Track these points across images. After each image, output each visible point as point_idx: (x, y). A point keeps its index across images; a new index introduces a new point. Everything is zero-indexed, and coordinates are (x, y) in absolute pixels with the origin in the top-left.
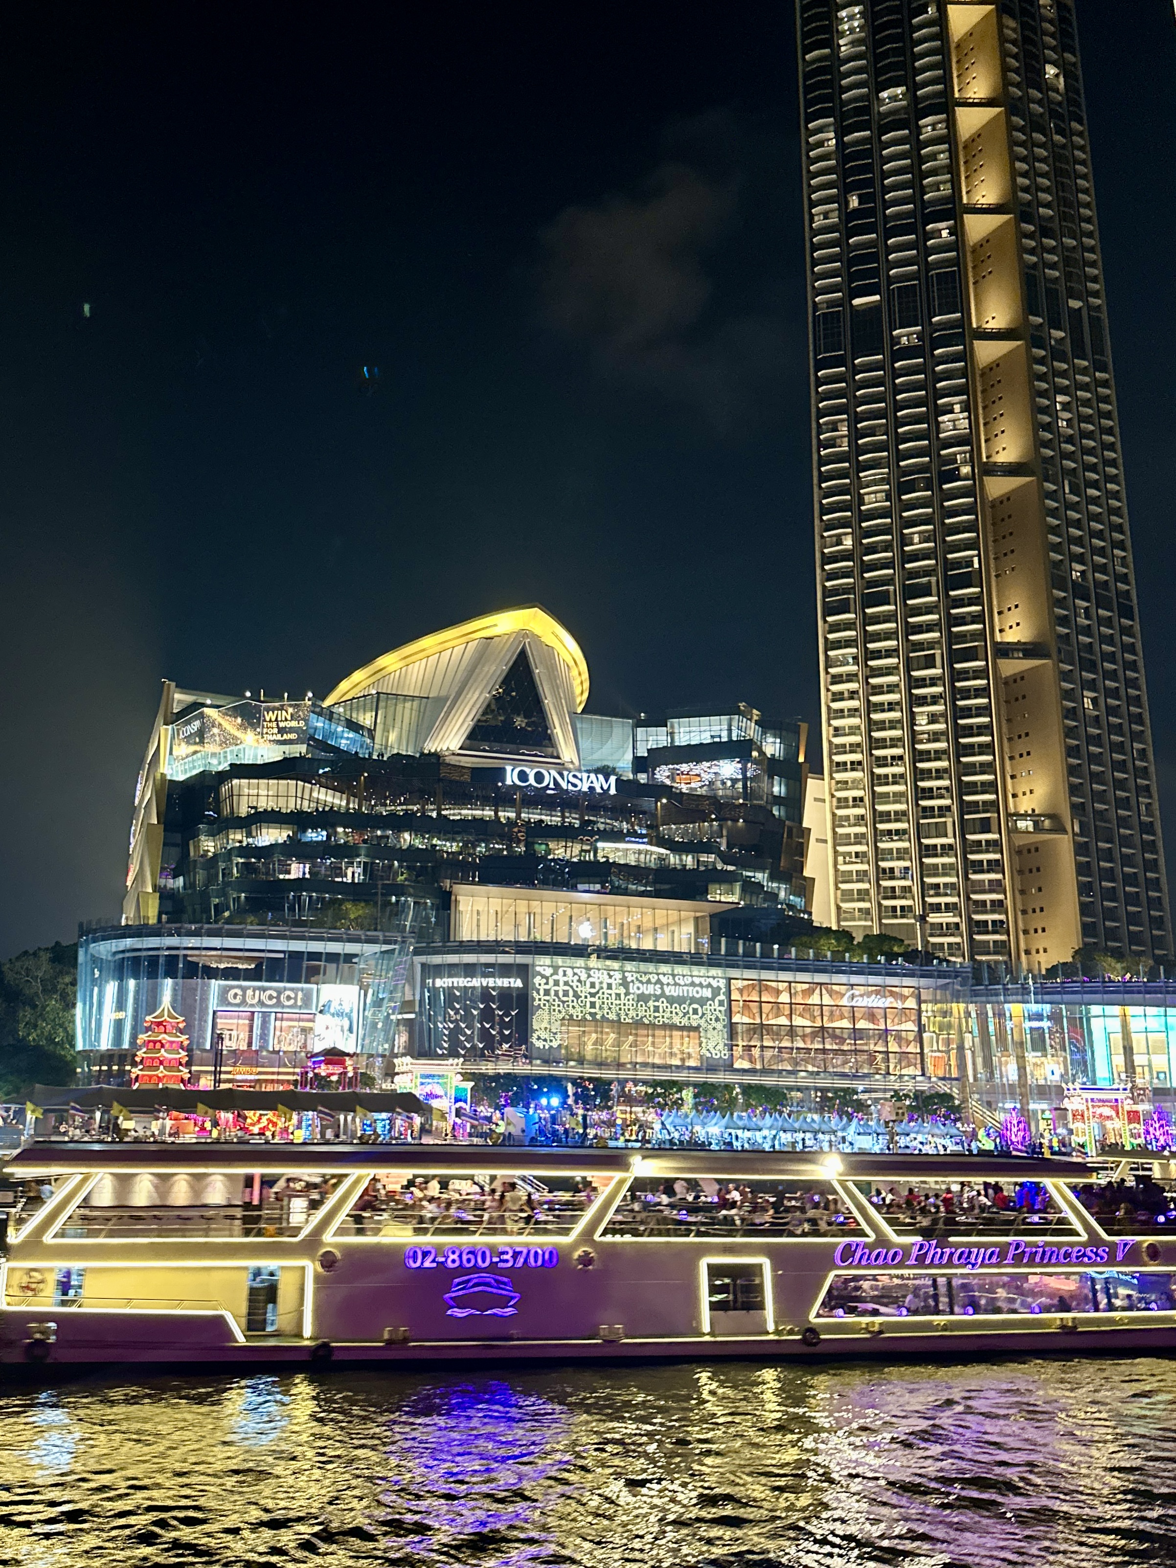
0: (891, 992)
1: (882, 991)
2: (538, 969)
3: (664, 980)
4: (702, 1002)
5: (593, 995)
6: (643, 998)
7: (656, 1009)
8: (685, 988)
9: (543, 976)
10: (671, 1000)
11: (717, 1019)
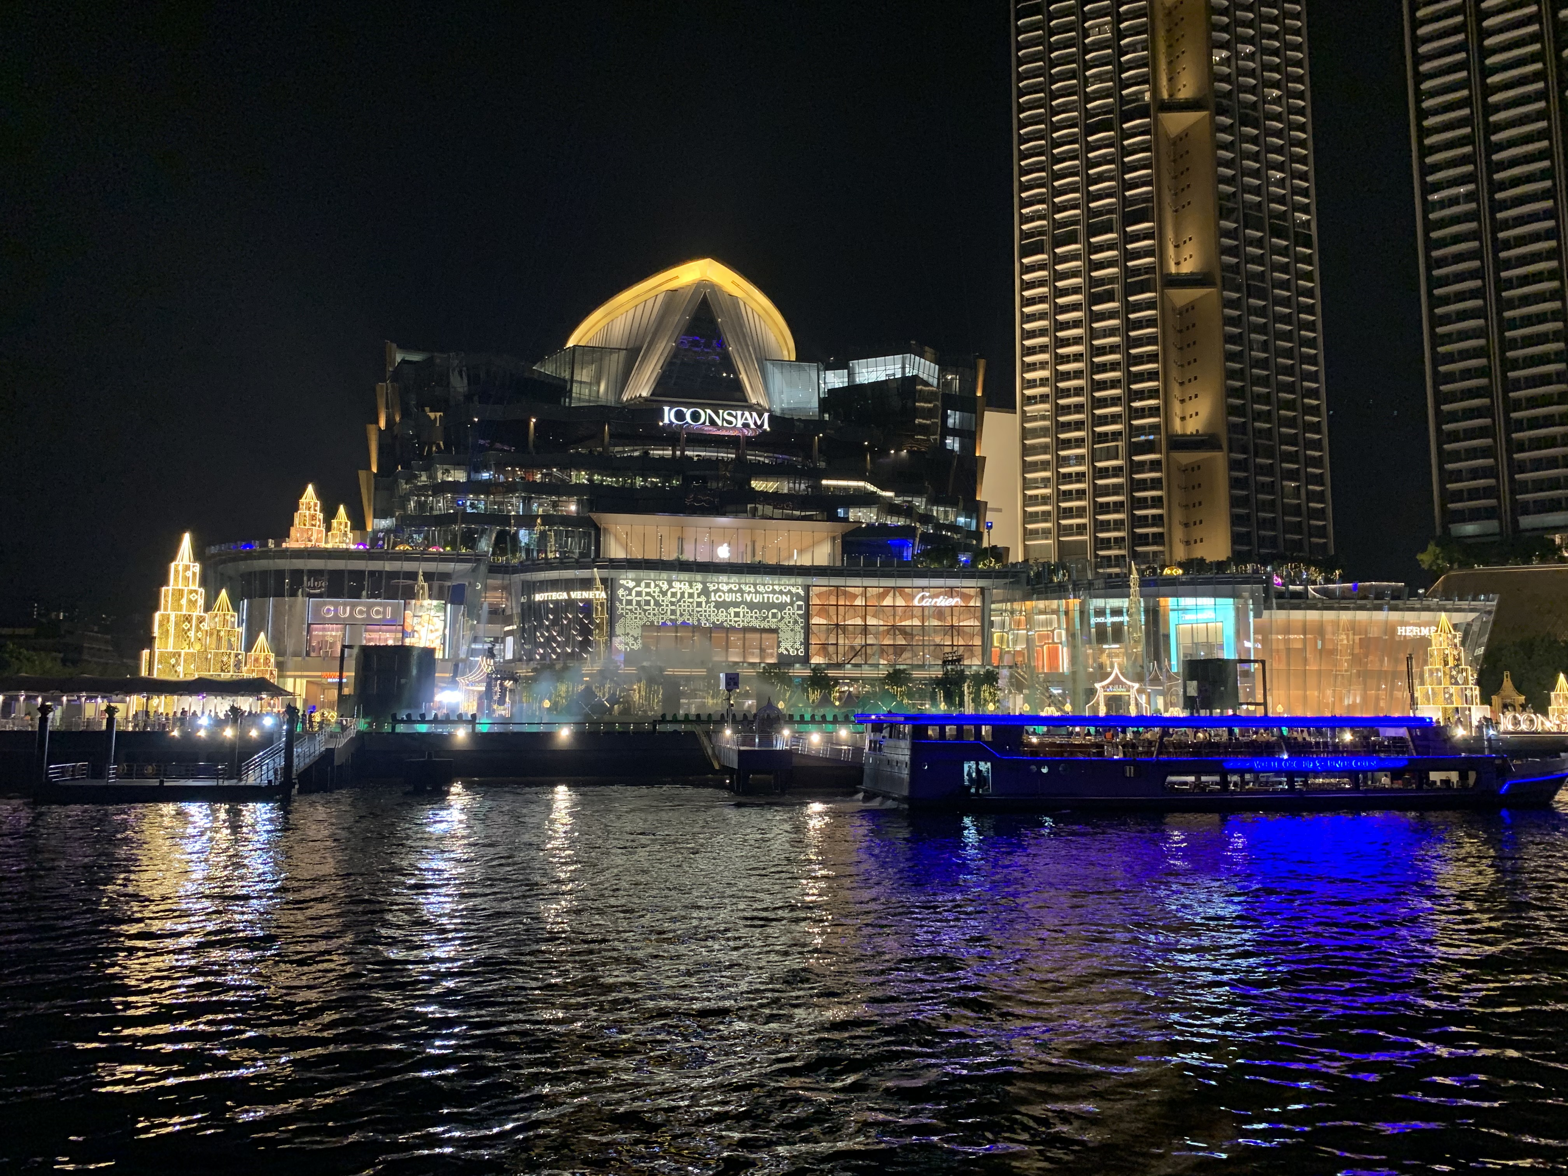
0: (957, 592)
1: (951, 592)
2: (621, 582)
3: (746, 588)
4: (781, 607)
5: (672, 603)
6: (725, 605)
7: (737, 614)
8: (766, 596)
9: (626, 588)
10: (751, 606)
11: (796, 622)
